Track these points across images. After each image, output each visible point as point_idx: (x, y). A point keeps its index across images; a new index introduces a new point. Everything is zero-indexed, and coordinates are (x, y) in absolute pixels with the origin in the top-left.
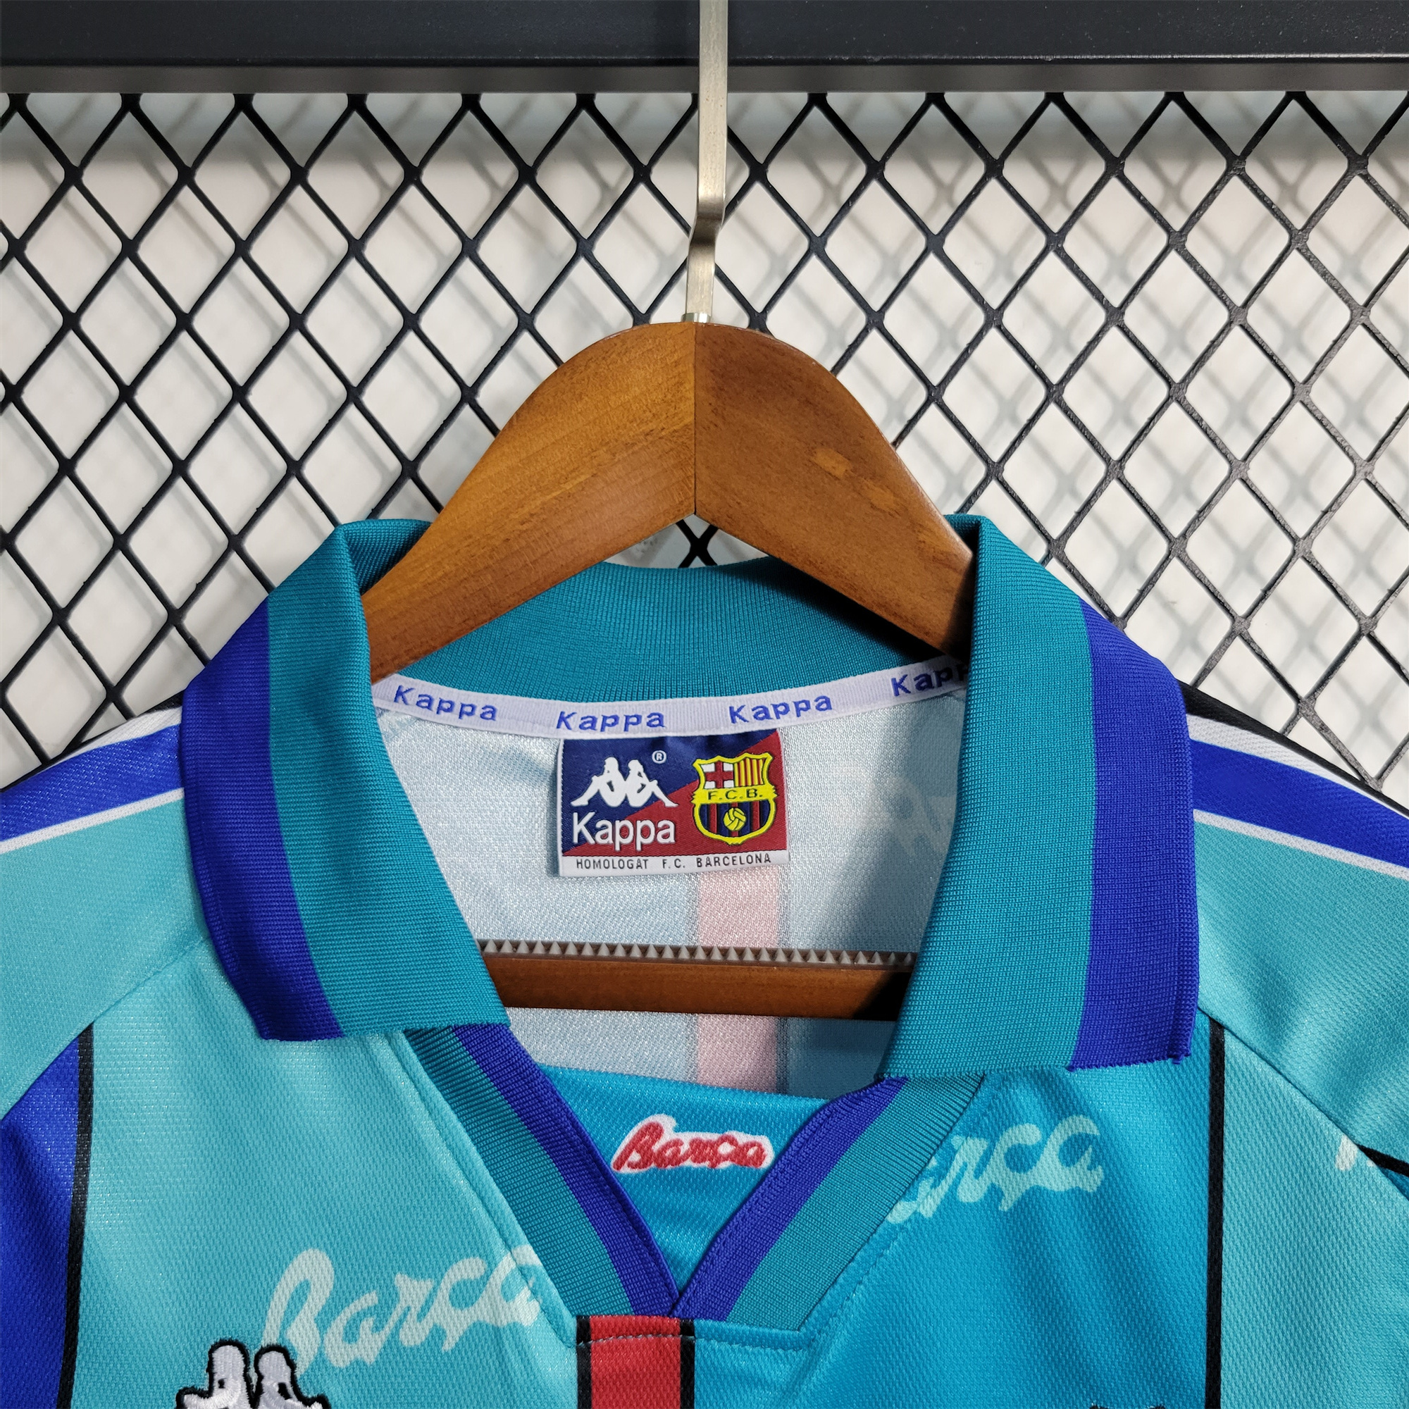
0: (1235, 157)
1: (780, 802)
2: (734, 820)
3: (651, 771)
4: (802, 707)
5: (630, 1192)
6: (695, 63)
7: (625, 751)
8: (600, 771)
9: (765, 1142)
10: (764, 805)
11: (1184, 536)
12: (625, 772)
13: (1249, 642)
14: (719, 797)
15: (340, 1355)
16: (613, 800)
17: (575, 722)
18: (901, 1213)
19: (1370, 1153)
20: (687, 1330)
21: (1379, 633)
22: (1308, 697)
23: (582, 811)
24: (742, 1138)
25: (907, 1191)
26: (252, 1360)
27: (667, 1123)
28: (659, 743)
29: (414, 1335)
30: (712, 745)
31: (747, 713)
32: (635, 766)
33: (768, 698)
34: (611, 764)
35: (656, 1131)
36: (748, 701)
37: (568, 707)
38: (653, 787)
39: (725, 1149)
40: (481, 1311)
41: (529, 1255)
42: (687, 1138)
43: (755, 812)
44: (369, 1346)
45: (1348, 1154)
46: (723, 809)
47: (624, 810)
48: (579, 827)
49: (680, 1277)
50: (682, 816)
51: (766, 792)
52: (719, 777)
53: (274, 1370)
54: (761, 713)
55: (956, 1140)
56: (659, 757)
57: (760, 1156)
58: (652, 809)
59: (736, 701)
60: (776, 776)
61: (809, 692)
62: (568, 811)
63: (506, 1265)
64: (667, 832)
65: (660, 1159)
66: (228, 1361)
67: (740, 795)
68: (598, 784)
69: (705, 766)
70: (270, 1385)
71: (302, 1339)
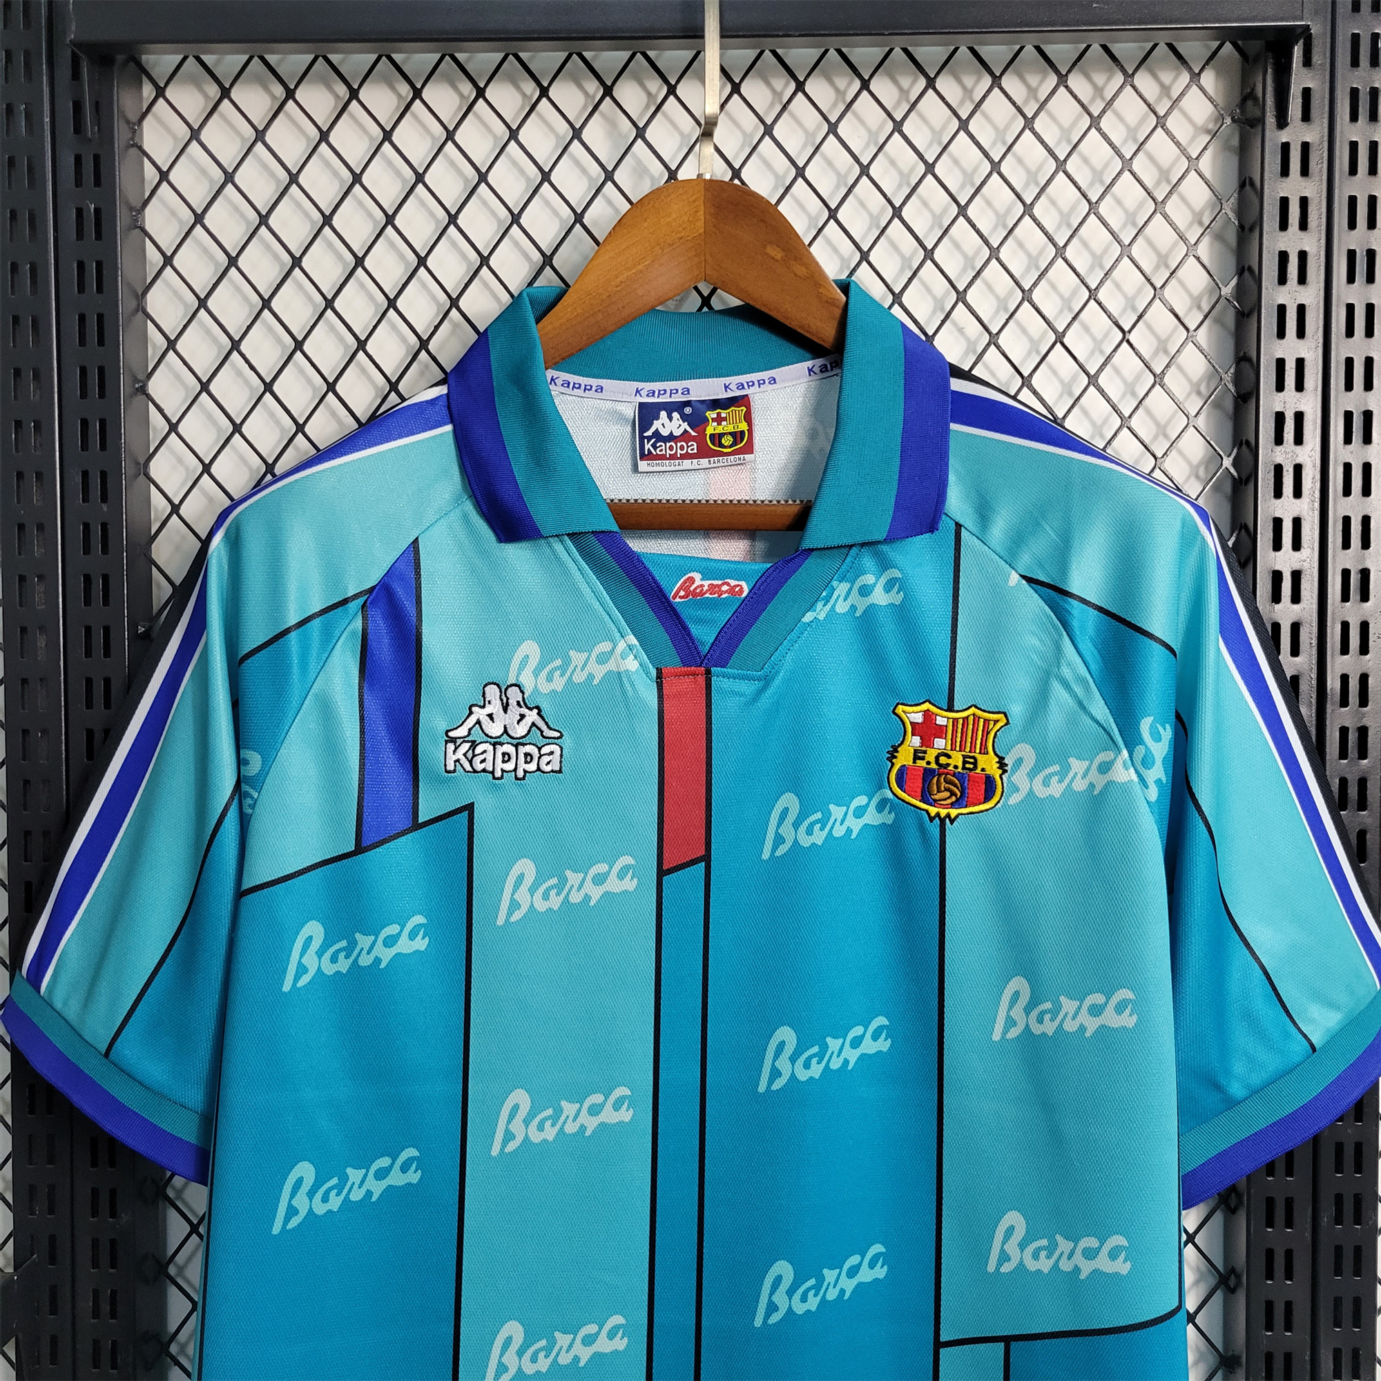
0: (996, 77)
1: (750, 431)
2: (727, 441)
3: (684, 418)
4: (761, 383)
5: (679, 609)
6: (703, 37)
7: (670, 408)
8: (658, 418)
9: (743, 584)
10: (742, 433)
11: (965, 290)
12: (670, 419)
13: (998, 347)
14: (719, 430)
15: (545, 688)
16: (665, 433)
17: (644, 393)
18: (808, 617)
19: (1023, 577)
20: (708, 672)
21: (1066, 341)
22: (1028, 376)
23: (649, 438)
24: (733, 583)
25: (811, 607)
26: (504, 691)
27: (697, 576)
28: (688, 403)
29: (579, 678)
30: (715, 404)
31: (733, 387)
32: (676, 415)
33: (744, 379)
34: (663, 414)
35: (692, 580)
36: (734, 380)
37: (640, 385)
38: (685, 426)
39: (725, 588)
40: (611, 666)
41: (632, 640)
42: (706, 583)
43: (737, 436)
44: (559, 683)
45: (1014, 578)
46: (721, 435)
47: (671, 437)
48: (648, 446)
49: (705, 649)
50: (700, 440)
51: (743, 426)
52: (719, 420)
53: (514, 695)
54: (741, 386)
55: (835, 583)
56: (688, 410)
57: (741, 590)
58: (685, 436)
59: (727, 380)
60: (748, 418)
61: (765, 375)
62: (642, 438)
63: (622, 645)
64: (693, 448)
65: (694, 594)
66: (492, 692)
67: (730, 429)
68: (657, 425)
69: (711, 415)
70: (513, 702)
71: (527, 680)
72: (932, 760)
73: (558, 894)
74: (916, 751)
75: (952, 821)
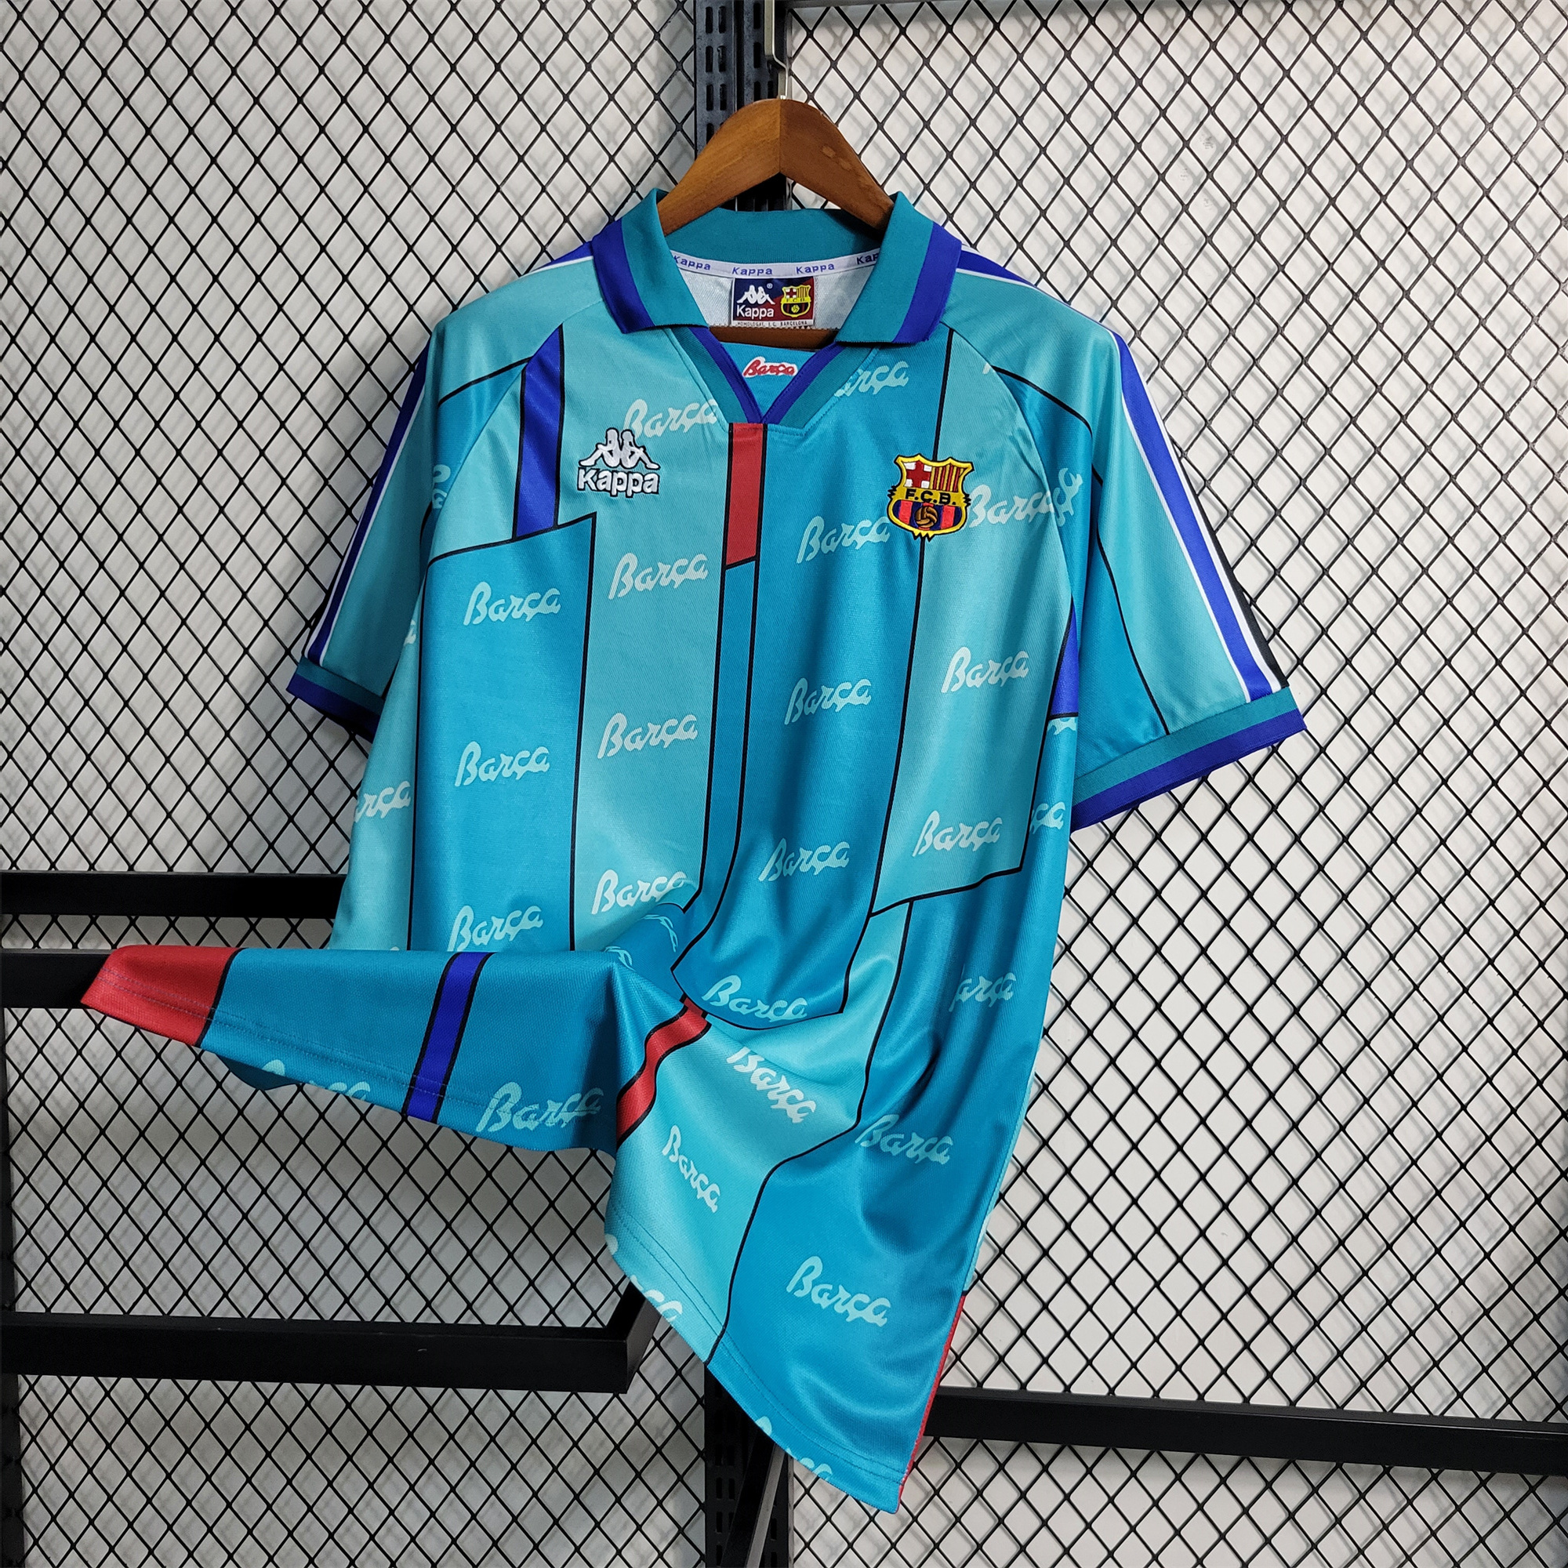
1: (812, 303)
2: (795, 309)
3: (767, 291)
4: (823, 268)
5: (749, 383)
7: (757, 283)
8: (748, 290)
9: (795, 366)
10: (807, 304)
12: (757, 291)
14: (791, 301)
15: (649, 433)
16: (752, 301)
17: (739, 271)
18: (839, 393)
19: (994, 368)
20: (765, 427)
23: (741, 305)
24: (787, 365)
25: (841, 386)
26: (620, 435)
27: (762, 359)
28: (770, 281)
29: (674, 427)
30: (790, 282)
31: (803, 270)
32: (761, 289)
33: (810, 264)
34: (752, 287)
35: (758, 362)
36: (804, 265)
37: (737, 265)
38: (767, 297)
39: (781, 369)
40: (698, 419)
41: (713, 402)
42: (768, 365)
43: (803, 306)
44: (659, 431)
45: (988, 367)
46: (792, 305)
47: (756, 305)
48: (739, 310)
49: (764, 412)
50: (777, 307)
51: (808, 300)
52: (791, 294)
53: (627, 437)
54: (808, 270)
55: (860, 371)
56: (770, 286)
57: (793, 371)
58: (766, 305)
59: (799, 265)
60: (812, 294)
61: (826, 263)
62: (736, 304)
63: (706, 406)
64: (771, 313)
65: (759, 372)
66: (612, 434)
67: (798, 301)
68: (747, 295)
69: (786, 290)
70: (626, 443)
71: (637, 428)
72: (919, 496)
73: (652, 579)
74: (908, 490)
75: (930, 539)
